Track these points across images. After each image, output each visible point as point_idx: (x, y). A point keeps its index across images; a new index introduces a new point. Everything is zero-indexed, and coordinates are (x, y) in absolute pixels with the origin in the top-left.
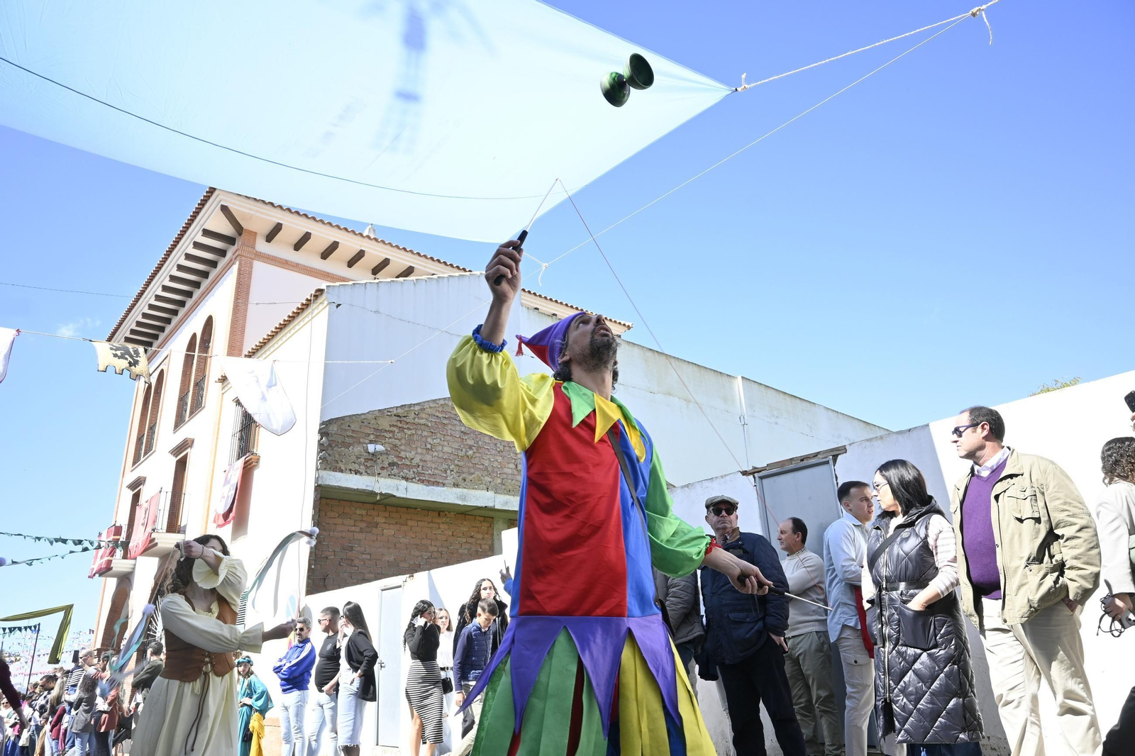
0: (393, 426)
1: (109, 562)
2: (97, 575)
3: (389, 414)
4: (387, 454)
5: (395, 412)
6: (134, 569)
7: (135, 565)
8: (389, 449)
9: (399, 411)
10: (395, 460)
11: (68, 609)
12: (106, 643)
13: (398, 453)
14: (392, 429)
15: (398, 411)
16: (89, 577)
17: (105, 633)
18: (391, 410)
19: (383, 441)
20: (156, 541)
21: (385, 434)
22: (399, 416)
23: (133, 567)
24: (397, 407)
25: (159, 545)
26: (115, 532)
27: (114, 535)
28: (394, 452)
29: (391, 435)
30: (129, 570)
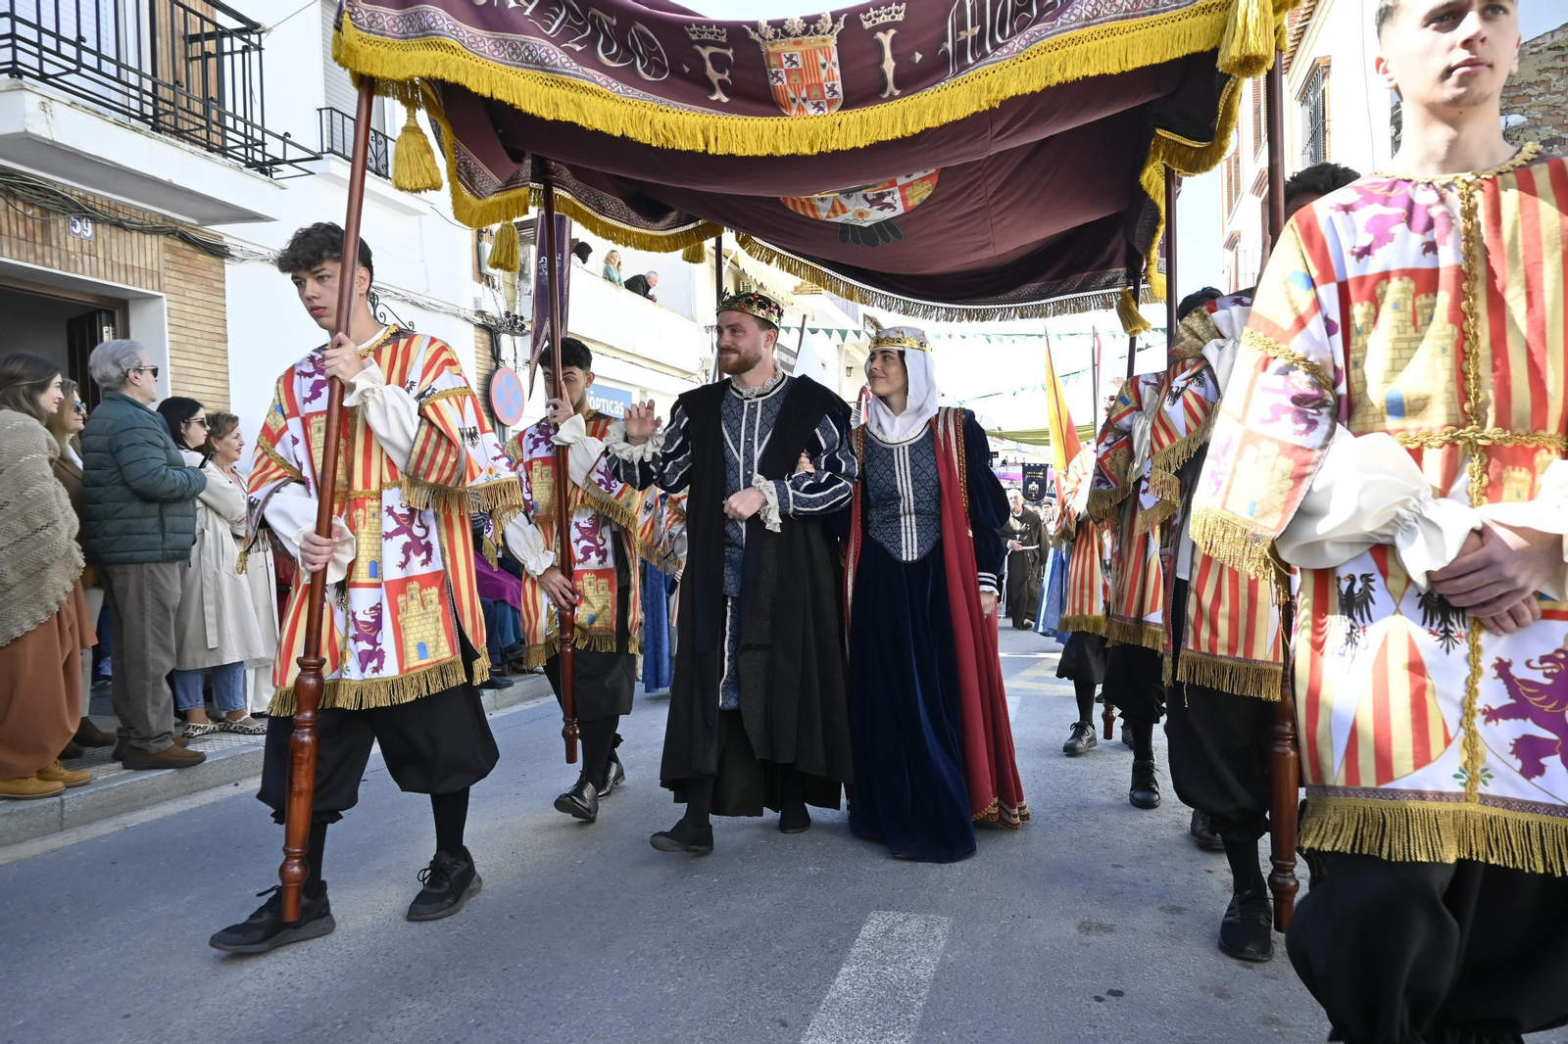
0: (1547, 70)
3: (1535, 50)
4: (1536, 126)
5: (1549, 41)
8: (1540, 116)
9: (1558, 37)
10: (1555, 133)
13: (1561, 118)
14: (1543, 76)
15: (1556, 38)
18: (1539, 41)
19: (1525, 105)
21: (1530, 91)
22: (1559, 48)
24: (1553, 32)
28: (1549, 118)
29: (1542, 89)
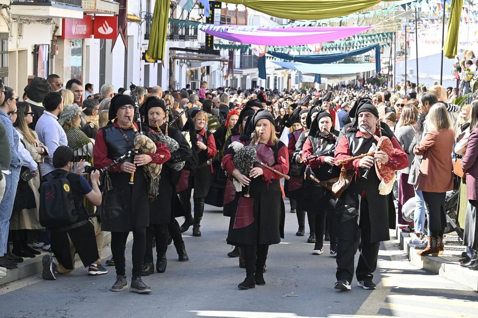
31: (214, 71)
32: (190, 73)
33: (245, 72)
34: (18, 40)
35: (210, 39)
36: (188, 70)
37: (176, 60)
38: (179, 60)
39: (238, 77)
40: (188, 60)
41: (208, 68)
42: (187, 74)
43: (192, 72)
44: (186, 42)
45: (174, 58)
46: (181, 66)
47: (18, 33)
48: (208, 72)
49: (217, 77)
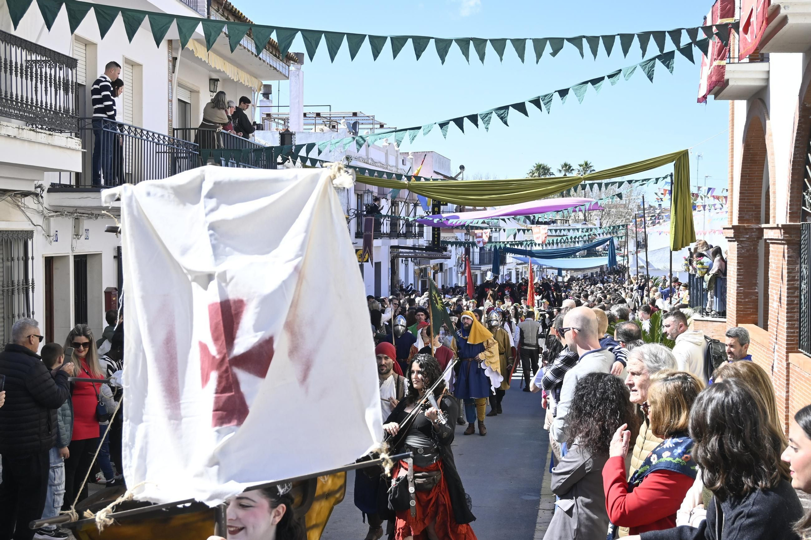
1: (721, 70)
2: (711, 97)
6: (768, 80)
7: (768, 72)
11: (681, 160)
12: (747, 217)
16: (699, 101)
17: (741, 200)
20: (783, 12)
23: (764, 76)
25: (791, 21)
26: (722, 10)
27: (722, 17)
30: (761, 83)
31: (451, 269)
32: (418, 272)
33: (484, 268)
34: (74, 241)
35: (436, 236)
36: (416, 268)
37: (400, 259)
38: (404, 259)
39: (478, 273)
40: (415, 258)
41: (441, 265)
42: (415, 272)
43: (421, 270)
44: (408, 240)
45: (397, 256)
46: (407, 265)
47: (75, 231)
48: (441, 269)
49: (454, 274)
